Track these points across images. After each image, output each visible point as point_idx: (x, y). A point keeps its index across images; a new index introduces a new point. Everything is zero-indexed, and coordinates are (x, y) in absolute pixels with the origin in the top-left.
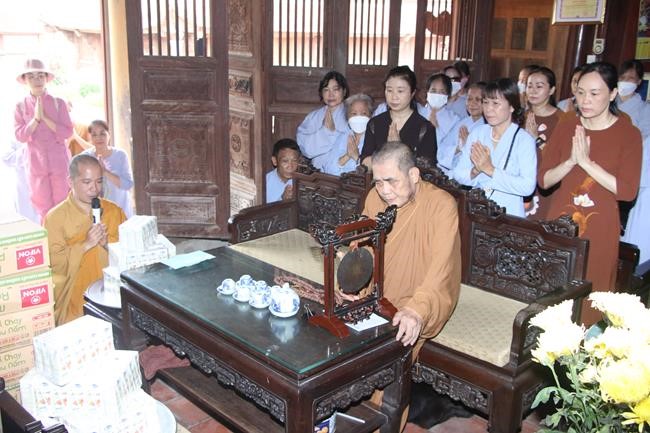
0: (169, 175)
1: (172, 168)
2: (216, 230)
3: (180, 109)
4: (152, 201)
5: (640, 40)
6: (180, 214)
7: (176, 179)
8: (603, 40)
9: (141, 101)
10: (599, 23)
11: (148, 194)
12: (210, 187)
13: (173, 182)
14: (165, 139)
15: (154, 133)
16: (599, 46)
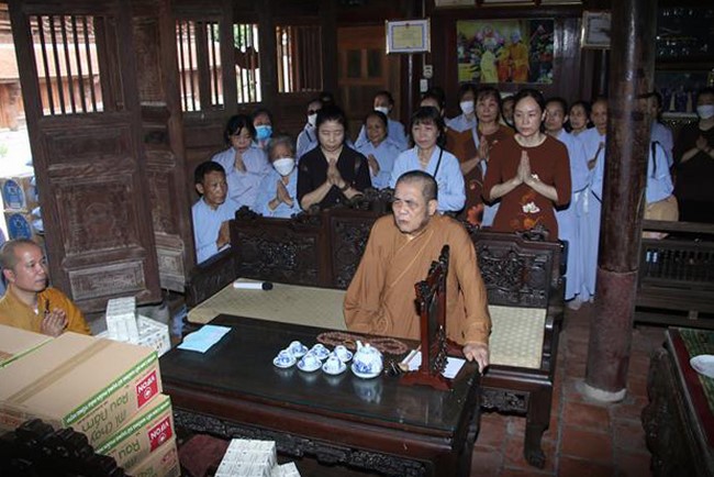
0: (88, 245)
1: (90, 236)
2: (146, 294)
3: (94, 171)
4: (70, 276)
5: (460, 65)
6: (105, 285)
7: (96, 248)
8: (431, 67)
9: (47, 167)
10: (426, 52)
11: (66, 269)
12: (135, 250)
13: (93, 253)
14: (79, 206)
15: (66, 202)
16: (428, 71)
